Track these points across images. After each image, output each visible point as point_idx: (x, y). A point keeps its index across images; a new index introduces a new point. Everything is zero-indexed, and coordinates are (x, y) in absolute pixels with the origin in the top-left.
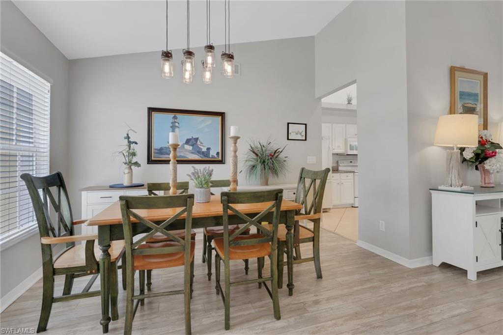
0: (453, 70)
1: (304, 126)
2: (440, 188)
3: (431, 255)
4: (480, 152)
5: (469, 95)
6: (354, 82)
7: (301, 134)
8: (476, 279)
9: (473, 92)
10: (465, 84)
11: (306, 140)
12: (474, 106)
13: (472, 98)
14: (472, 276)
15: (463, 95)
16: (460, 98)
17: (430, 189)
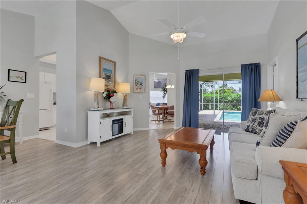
0: (101, 58)
1: (25, 73)
2: (91, 109)
3: (87, 140)
4: (108, 94)
5: (108, 70)
6: (55, 53)
7: (21, 78)
8: (100, 145)
9: (110, 69)
10: (106, 65)
11: (25, 82)
12: (110, 75)
13: (109, 72)
14: (99, 144)
15: (105, 69)
16: (104, 71)
17: (87, 110)
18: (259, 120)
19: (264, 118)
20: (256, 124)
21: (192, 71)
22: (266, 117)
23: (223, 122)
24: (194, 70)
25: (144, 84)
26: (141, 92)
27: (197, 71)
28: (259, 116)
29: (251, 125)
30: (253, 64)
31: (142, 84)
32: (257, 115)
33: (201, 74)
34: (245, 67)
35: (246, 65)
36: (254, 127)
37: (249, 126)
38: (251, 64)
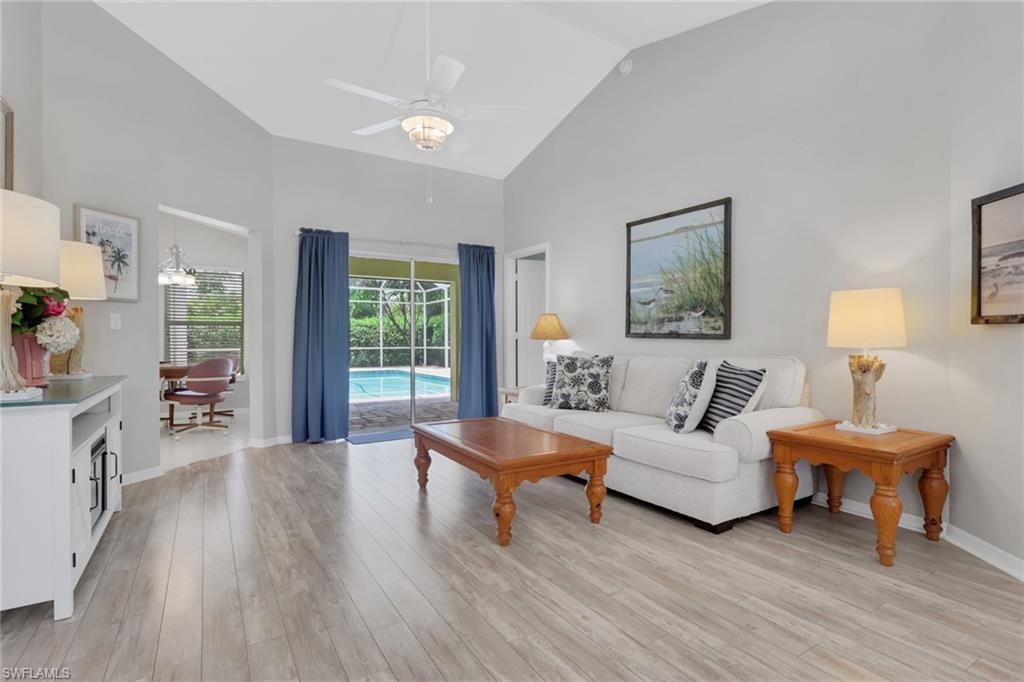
18: (590, 380)
19: (599, 375)
20: (584, 388)
21: (326, 235)
22: (602, 372)
23: (413, 401)
24: (328, 233)
25: (132, 258)
26: (118, 295)
27: (344, 237)
28: (586, 371)
29: (573, 392)
30: (484, 247)
31: (124, 256)
32: (579, 370)
33: (355, 251)
34: (466, 251)
35: (467, 246)
36: (581, 395)
37: (569, 395)
38: (479, 247)
